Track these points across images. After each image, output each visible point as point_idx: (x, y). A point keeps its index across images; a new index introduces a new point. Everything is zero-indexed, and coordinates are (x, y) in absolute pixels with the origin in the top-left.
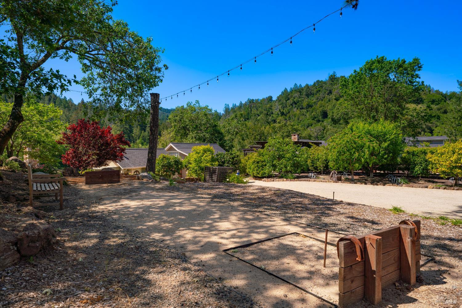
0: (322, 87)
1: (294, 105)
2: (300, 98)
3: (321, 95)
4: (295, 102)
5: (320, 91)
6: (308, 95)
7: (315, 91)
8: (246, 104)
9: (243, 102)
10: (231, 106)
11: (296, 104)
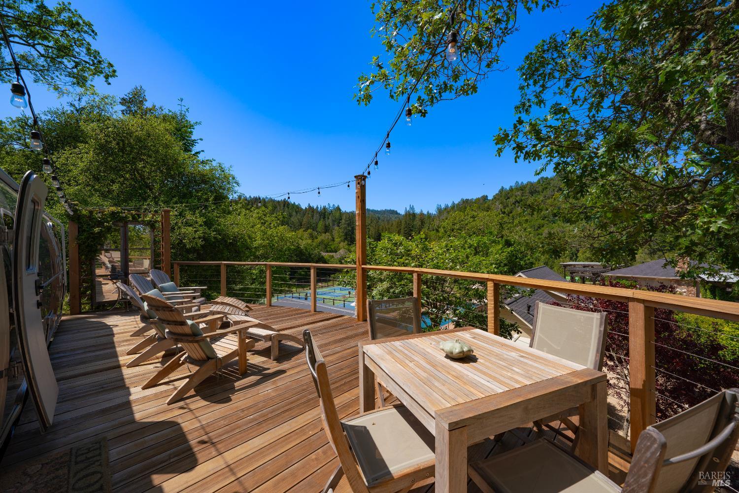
0: (549, 184)
1: (517, 204)
2: (522, 196)
3: (548, 192)
4: (517, 201)
5: (546, 188)
6: (532, 193)
7: (540, 189)
8: (458, 204)
9: (456, 202)
10: (443, 206)
11: (518, 202)
